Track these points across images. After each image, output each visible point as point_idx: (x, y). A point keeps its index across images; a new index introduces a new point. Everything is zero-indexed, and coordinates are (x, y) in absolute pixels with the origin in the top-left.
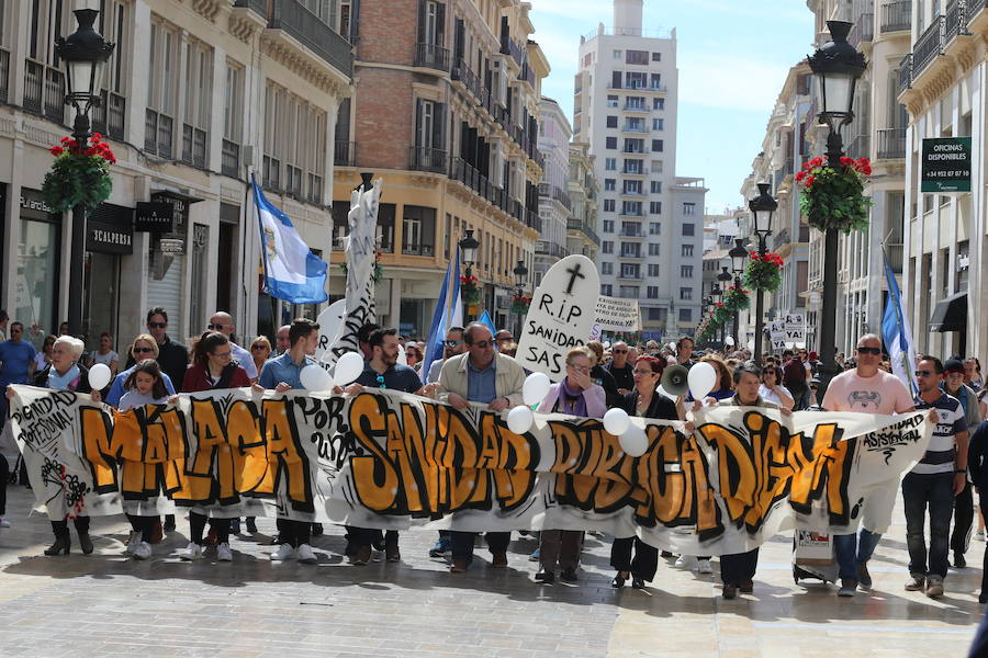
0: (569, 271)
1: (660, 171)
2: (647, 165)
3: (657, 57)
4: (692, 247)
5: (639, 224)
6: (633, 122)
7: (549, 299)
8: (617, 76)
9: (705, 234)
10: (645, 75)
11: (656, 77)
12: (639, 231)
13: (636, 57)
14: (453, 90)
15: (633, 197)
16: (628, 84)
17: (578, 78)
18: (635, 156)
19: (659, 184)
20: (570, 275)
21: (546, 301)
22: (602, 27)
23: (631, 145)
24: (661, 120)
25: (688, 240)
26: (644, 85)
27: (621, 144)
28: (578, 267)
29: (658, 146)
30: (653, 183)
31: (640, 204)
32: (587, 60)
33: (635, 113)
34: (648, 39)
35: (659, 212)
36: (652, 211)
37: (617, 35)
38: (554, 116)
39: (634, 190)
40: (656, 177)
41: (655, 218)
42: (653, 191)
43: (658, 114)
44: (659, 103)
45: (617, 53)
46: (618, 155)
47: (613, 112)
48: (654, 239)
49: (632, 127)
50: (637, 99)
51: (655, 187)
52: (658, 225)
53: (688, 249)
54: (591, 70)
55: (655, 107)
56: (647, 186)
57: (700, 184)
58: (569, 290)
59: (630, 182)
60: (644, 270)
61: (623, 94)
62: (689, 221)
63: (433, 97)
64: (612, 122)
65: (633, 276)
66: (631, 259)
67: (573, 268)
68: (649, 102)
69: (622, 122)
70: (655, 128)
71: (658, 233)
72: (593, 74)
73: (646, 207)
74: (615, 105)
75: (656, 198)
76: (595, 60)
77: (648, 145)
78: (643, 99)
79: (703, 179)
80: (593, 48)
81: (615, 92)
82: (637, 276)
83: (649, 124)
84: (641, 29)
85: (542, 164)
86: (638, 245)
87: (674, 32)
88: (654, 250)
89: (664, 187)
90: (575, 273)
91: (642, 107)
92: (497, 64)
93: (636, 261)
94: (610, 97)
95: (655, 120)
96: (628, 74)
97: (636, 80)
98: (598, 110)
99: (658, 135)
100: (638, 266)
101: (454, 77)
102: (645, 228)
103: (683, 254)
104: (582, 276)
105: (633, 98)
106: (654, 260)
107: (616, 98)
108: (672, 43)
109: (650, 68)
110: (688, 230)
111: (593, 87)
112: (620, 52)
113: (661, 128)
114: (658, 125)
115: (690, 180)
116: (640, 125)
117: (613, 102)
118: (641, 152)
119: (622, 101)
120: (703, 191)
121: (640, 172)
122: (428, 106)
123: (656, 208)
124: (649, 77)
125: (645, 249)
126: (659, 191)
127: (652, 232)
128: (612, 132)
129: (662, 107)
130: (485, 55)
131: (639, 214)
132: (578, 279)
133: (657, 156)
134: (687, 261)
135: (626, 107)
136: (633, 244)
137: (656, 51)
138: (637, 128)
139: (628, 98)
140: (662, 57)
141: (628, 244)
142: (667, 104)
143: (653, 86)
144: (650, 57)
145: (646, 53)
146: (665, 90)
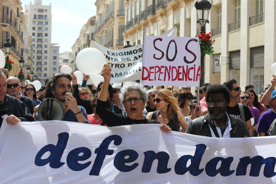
1: (47, 42)
2: (43, 40)
3: (46, 10)
4: (56, 62)
5: (41, 57)
6: (40, 28)
8: (35, 16)
10: (43, 16)
11: (46, 16)
12: (41, 58)
13: (40, 10)
14: (10, 28)
15: (40, 49)
16: (38, 18)
18: (40, 38)
19: (47, 45)
22: (31, 2)
23: (39, 35)
24: (47, 28)
25: (55, 61)
26: (43, 18)
27: (36, 34)
29: (46, 35)
30: (45, 45)
31: (41, 51)
32: (27, 11)
33: (40, 26)
34: (43, 6)
35: (47, 53)
36: (45, 53)
37: (35, 5)
38: (26, 30)
39: (40, 47)
40: (46, 43)
41: (46, 55)
42: (45, 47)
43: (46, 26)
44: (47, 23)
45: (35, 9)
46: (36, 37)
48: (46, 60)
49: (39, 30)
50: (41, 22)
51: (46, 46)
52: (47, 57)
53: (55, 63)
55: (46, 24)
56: (43, 46)
57: (58, 45)
59: (39, 45)
60: (43, 69)
61: (37, 21)
62: (55, 55)
63: (6, 30)
64: (34, 28)
65: (40, 71)
66: (39, 66)
68: (44, 23)
69: (36, 28)
70: (45, 30)
71: (47, 59)
72: (28, 15)
73: (43, 52)
74: (35, 24)
75: (46, 49)
76: (29, 12)
77: (44, 35)
78: (42, 22)
79: (58, 44)
80: (29, 8)
81: (35, 20)
82: (41, 71)
83: (44, 29)
84: (41, 3)
85: (24, 43)
86: (41, 62)
87: (51, 4)
88: (45, 63)
89: (48, 46)
91: (42, 24)
92: (17, 20)
93: (41, 67)
94: (33, 22)
95: (46, 28)
96: (38, 15)
97: (40, 17)
98: (30, 25)
99: (46, 32)
100: (41, 68)
101: (11, 25)
102: (43, 57)
103: (53, 64)
105: (39, 22)
106: (46, 66)
107: (35, 22)
108: (50, 7)
109: (44, 14)
110: (55, 58)
111: (28, 19)
112: (36, 9)
113: (47, 30)
114: (46, 29)
115: (55, 44)
116: (42, 29)
117: (34, 23)
118: (42, 36)
119: (36, 23)
120: (58, 47)
121: (42, 42)
122: (5, 33)
123: (46, 52)
124: (44, 16)
125: (43, 63)
126: (47, 47)
127: (45, 58)
128: (34, 31)
130: (15, 18)
131: (41, 53)
133: (46, 38)
134: (55, 66)
135: (38, 24)
136: (40, 62)
137: (46, 9)
138: (41, 30)
139: (38, 22)
140: (47, 11)
141: (38, 62)
142: (48, 23)
143: (45, 18)
144: (44, 10)
145: (43, 9)
146: (48, 20)
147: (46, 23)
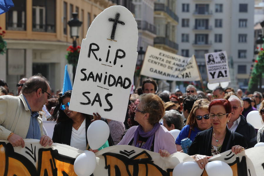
0: (111, 20)
4: (245, 20)
5: (208, 5)
7: (96, 47)
9: (256, 11)
12: (207, 10)
20: (111, 24)
21: (93, 49)
25: (243, 16)
28: (118, 15)
48: (218, 16)
53: (243, 22)
58: (113, 36)
60: (211, 38)
65: (204, 43)
66: (202, 31)
67: (113, 17)
71: (221, 11)
82: (207, 42)
86: (207, 21)
88: (218, 24)
90: (116, 21)
93: (205, 32)
100: (207, 36)
102: (212, 8)
103: (240, 26)
104: (122, 23)
106: (218, 31)
110: (243, 8)
125: (212, 23)
127: (217, 11)
132: (119, 26)
134: (243, 31)
136: (203, 20)
141: (200, 20)
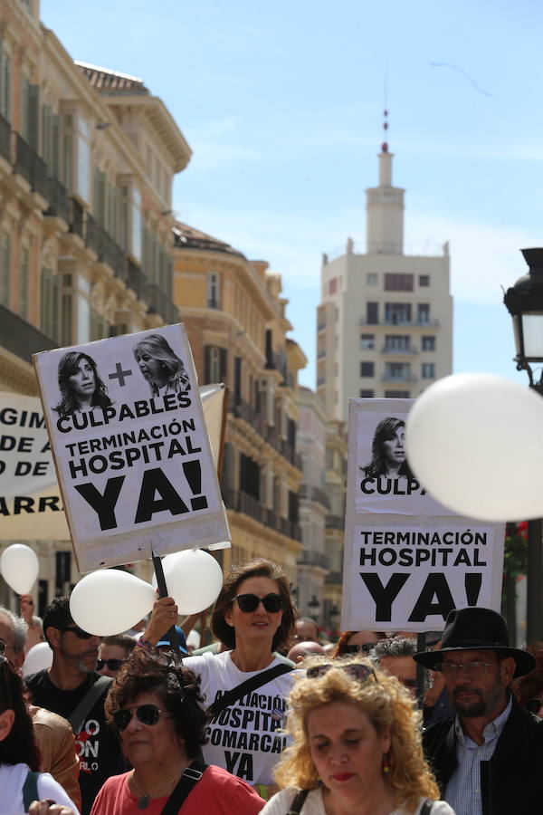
3: (424, 281)
6: (395, 368)
8: (372, 308)
10: (409, 306)
11: (424, 308)
13: (398, 282)
16: (387, 318)
17: (321, 311)
22: (350, 244)
24: (432, 366)
26: (409, 318)
32: (332, 286)
33: (397, 356)
34: (412, 257)
37: (370, 254)
43: (428, 357)
44: (429, 342)
45: (371, 277)
47: (369, 356)
49: (393, 375)
50: (399, 337)
54: (338, 300)
55: (424, 348)
61: (381, 332)
64: (367, 369)
68: (416, 342)
69: (380, 369)
70: (424, 375)
72: (340, 305)
74: (371, 347)
76: (342, 288)
78: (407, 338)
80: (341, 272)
81: (370, 330)
83: (416, 370)
84: (401, 244)
87: (446, 247)
91: (407, 347)
94: (364, 337)
95: (424, 366)
96: (388, 306)
97: (398, 312)
98: (347, 355)
105: (394, 337)
107: (370, 337)
108: (443, 263)
109: (416, 296)
111: (340, 323)
112: (376, 275)
113: (432, 376)
114: (429, 372)
116: (405, 372)
117: (367, 342)
119: (379, 341)
124: (415, 309)
128: (368, 383)
129: (432, 348)
135: (386, 349)
137: (424, 273)
138: (400, 376)
139: (387, 337)
140: (432, 281)
142: (438, 343)
143: (420, 320)
144: (416, 281)
145: (411, 276)
146: (437, 325)
147: (428, 344)
